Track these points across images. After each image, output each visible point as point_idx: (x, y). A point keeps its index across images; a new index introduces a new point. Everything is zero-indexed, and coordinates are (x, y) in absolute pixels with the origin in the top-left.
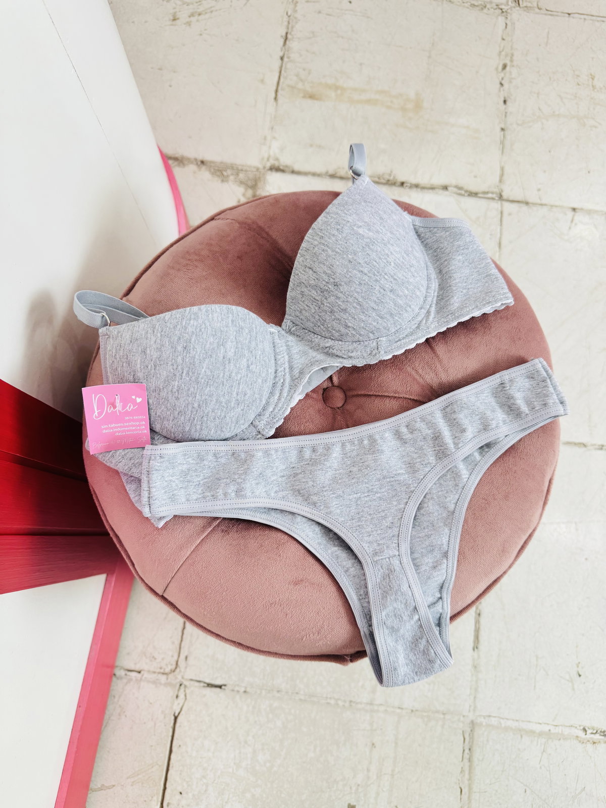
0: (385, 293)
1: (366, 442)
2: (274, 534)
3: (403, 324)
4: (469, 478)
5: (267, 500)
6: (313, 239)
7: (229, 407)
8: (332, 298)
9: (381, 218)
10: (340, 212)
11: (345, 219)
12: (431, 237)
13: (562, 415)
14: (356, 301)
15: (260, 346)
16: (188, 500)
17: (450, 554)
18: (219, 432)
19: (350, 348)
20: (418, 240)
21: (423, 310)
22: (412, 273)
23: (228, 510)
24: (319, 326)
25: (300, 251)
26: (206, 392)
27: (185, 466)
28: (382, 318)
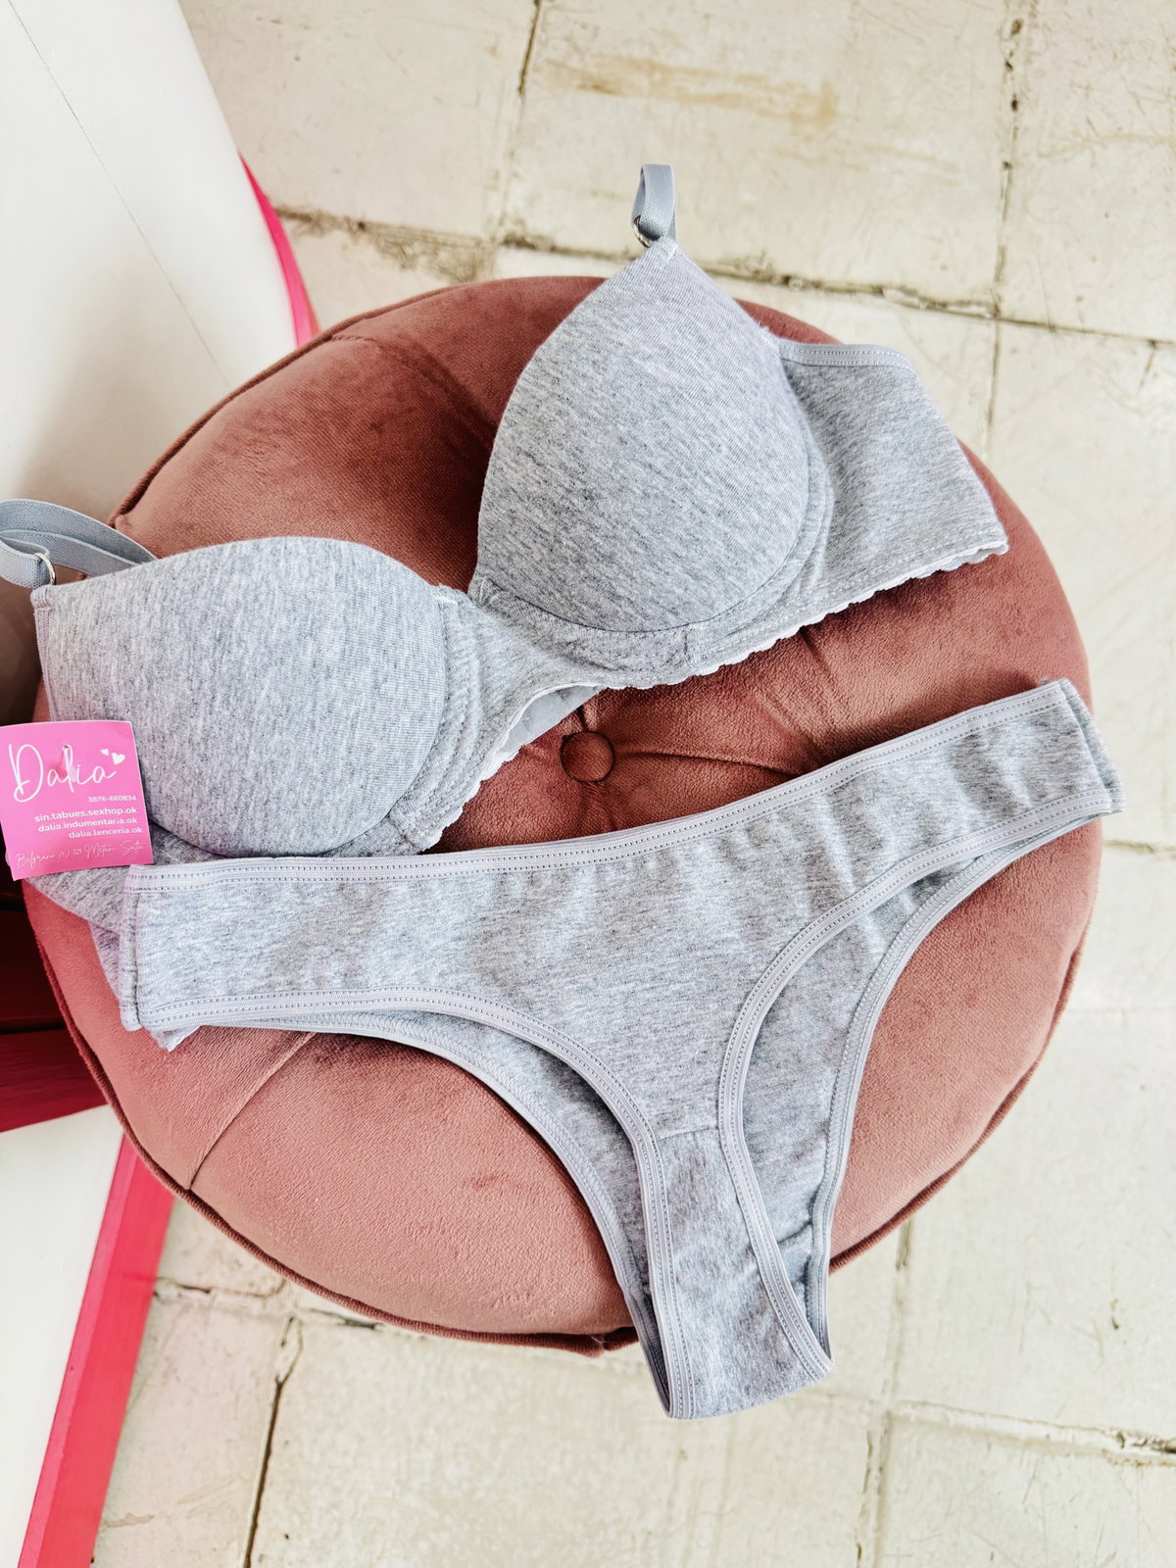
0: (703, 518)
1: (652, 865)
2: (435, 1071)
3: (747, 593)
4: (885, 955)
5: (419, 994)
6: (536, 384)
7: (329, 780)
8: (581, 529)
9: (702, 340)
10: (601, 321)
11: (613, 337)
12: (822, 389)
13: (1108, 813)
14: (635, 536)
15: (408, 639)
16: (231, 993)
17: (835, 1129)
18: (308, 836)
19: (623, 645)
20: (792, 395)
21: (795, 561)
22: (771, 472)
23: (327, 1017)
24: (551, 594)
25: (506, 414)
26: (271, 744)
27: (227, 914)
28: (696, 577)
